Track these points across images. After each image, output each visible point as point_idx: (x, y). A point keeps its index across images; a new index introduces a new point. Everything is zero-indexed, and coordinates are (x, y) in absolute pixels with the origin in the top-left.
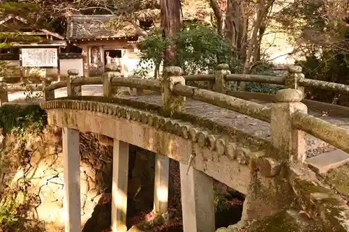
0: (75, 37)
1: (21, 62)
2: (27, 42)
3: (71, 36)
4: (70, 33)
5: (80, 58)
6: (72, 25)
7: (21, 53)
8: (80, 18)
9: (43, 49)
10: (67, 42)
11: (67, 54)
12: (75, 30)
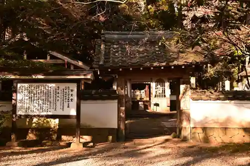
0: (107, 65)
1: (15, 106)
2: (27, 73)
3: (101, 63)
4: (99, 58)
5: (113, 99)
6: (103, 46)
7: (16, 92)
8: (116, 36)
9: (53, 85)
10: (95, 73)
11: (93, 92)
12: (107, 54)
